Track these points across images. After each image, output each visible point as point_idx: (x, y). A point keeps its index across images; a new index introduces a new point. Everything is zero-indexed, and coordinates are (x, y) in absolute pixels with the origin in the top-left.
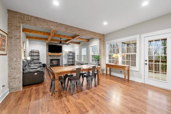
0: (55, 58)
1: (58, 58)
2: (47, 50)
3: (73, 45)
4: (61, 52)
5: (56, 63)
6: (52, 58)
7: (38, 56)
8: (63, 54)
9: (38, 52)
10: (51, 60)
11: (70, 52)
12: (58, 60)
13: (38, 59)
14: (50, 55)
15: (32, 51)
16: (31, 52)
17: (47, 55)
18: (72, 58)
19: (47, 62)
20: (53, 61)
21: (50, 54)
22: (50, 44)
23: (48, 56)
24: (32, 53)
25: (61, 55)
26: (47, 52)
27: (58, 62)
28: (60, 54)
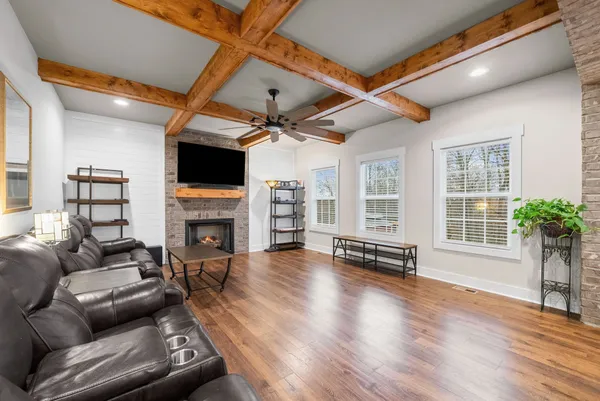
0: (213, 215)
1: (226, 214)
2: (168, 173)
3: (295, 149)
4: (242, 184)
5: (214, 238)
6: (196, 213)
7: (122, 202)
8: (247, 195)
9: (121, 182)
10: (193, 225)
11: (284, 186)
12: (227, 225)
13: (122, 222)
14: (184, 201)
15: (83, 173)
16: (78, 180)
17: (168, 197)
18: (291, 212)
19: (170, 236)
20: (199, 228)
21: (187, 191)
22: (186, 139)
23: (177, 204)
24: (85, 187)
25: (239, 200)
26: (169, 182)
27: (225, 236)
28: (236, 192)
